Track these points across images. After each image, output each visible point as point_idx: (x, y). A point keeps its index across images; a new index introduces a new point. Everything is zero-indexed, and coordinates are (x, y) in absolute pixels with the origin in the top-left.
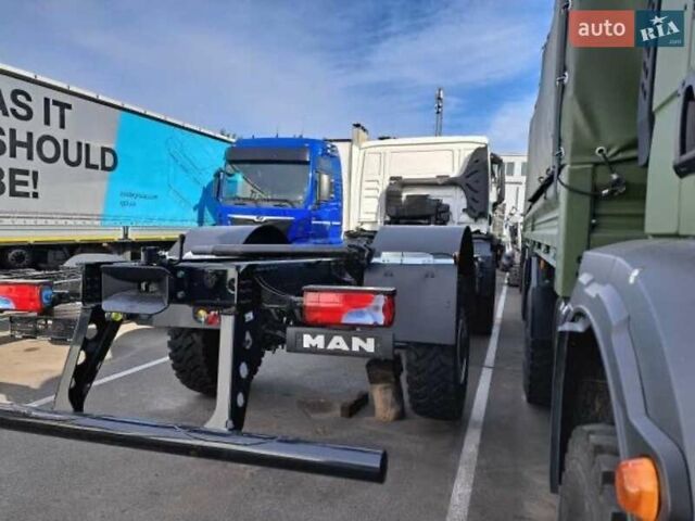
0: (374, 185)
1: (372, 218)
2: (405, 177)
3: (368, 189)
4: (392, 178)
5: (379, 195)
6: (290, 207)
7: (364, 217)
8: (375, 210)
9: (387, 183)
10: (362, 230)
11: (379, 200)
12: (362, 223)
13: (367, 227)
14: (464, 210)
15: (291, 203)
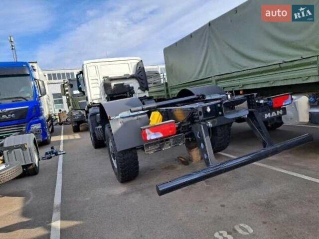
0: (96, 81)
1: (98, 97)
2: (110, 76)
3: (93, 83)
4: (104, 77)
5: (99, 86)
6: (24, 101)
7: (94, 97)
8: (99, 93)
9: (102, 80)
10: (94, 103)
11: (100, 88)
12: (93, 100)
13: (96, 102)
14: (139, 88)
15: (24, 99)
